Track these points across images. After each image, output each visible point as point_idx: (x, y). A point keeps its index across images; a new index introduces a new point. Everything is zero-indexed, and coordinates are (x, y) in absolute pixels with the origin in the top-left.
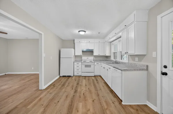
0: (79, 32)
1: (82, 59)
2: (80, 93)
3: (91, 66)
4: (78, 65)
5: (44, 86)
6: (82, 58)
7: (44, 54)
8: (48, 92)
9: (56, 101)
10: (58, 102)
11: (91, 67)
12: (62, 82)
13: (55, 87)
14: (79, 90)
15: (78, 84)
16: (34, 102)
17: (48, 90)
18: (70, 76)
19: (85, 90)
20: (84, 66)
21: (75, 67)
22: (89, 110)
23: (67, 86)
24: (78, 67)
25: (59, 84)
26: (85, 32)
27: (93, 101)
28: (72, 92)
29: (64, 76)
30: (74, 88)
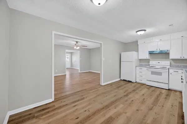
0: (137, 32)
1: (150, 64)
2: (130, 98)
3: (163, 74)
4: (141, 70)
5: (103, 83)
6: (149, 62)
7: (104, 58)
8: (105, 88)
9: (105, 95)
10: (107, 96)
11: (161, 75)
12: (119, 85)
13: (111, 87)
14: (130, 96)
15: (134, 90)
16: (93, 90)
17: (105, 87)
18: (130, 82)
19: (137, 99)
20: (150, 72)
21: (138, 72)
22: (126, 113)
23: (121, 89)
24: (141, 73)
25: (116, 85)
26: (145, 30)
27: (138, 110)
28: (122, 95)
29: (124, 80)
30: (127, 92)
